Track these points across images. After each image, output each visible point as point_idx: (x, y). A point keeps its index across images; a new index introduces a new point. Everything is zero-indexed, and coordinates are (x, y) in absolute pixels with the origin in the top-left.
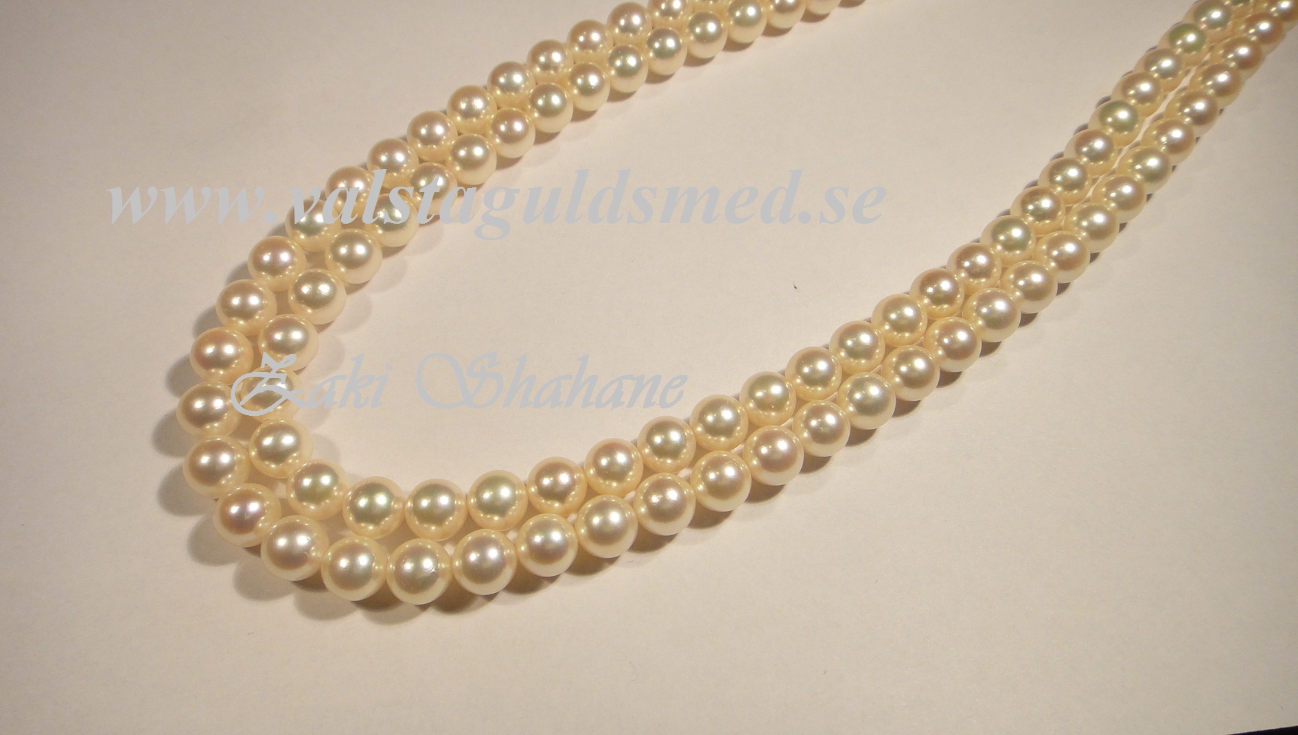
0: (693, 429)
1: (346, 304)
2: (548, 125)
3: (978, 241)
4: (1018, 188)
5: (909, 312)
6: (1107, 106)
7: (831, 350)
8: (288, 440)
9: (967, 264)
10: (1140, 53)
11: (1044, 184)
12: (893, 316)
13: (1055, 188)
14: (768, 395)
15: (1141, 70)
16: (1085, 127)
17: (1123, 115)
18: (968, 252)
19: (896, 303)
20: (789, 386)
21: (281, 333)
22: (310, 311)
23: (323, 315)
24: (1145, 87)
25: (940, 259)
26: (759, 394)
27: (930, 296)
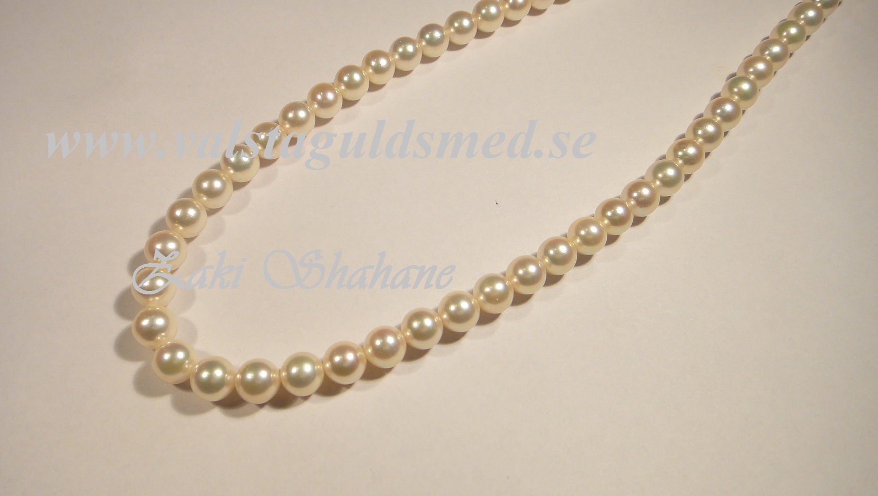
0: (440, 316)
1: (207, 224)
2: (351, 95)
3: (643, 178)
4: (671, 140)
5: (594, 230)
6: (734, 80)
7: (539, 257)
8: (160, 322)
9: (635, 195)
10: (757, 42)
11: (689, 137)
12: (583, 233)
13: (697, 140)
14: (493, 290)
15: (758, 54)
16: (718, 95)
17: (745, 86)
18: (636, 186)
19: (584, 223)
20: (509, 284)
21: (160, 244)
22: (181, 228)
23: (190, 231)
24: (761, 66)
25: (616, 191)
26: (487, 290)
27: (609, 218)
